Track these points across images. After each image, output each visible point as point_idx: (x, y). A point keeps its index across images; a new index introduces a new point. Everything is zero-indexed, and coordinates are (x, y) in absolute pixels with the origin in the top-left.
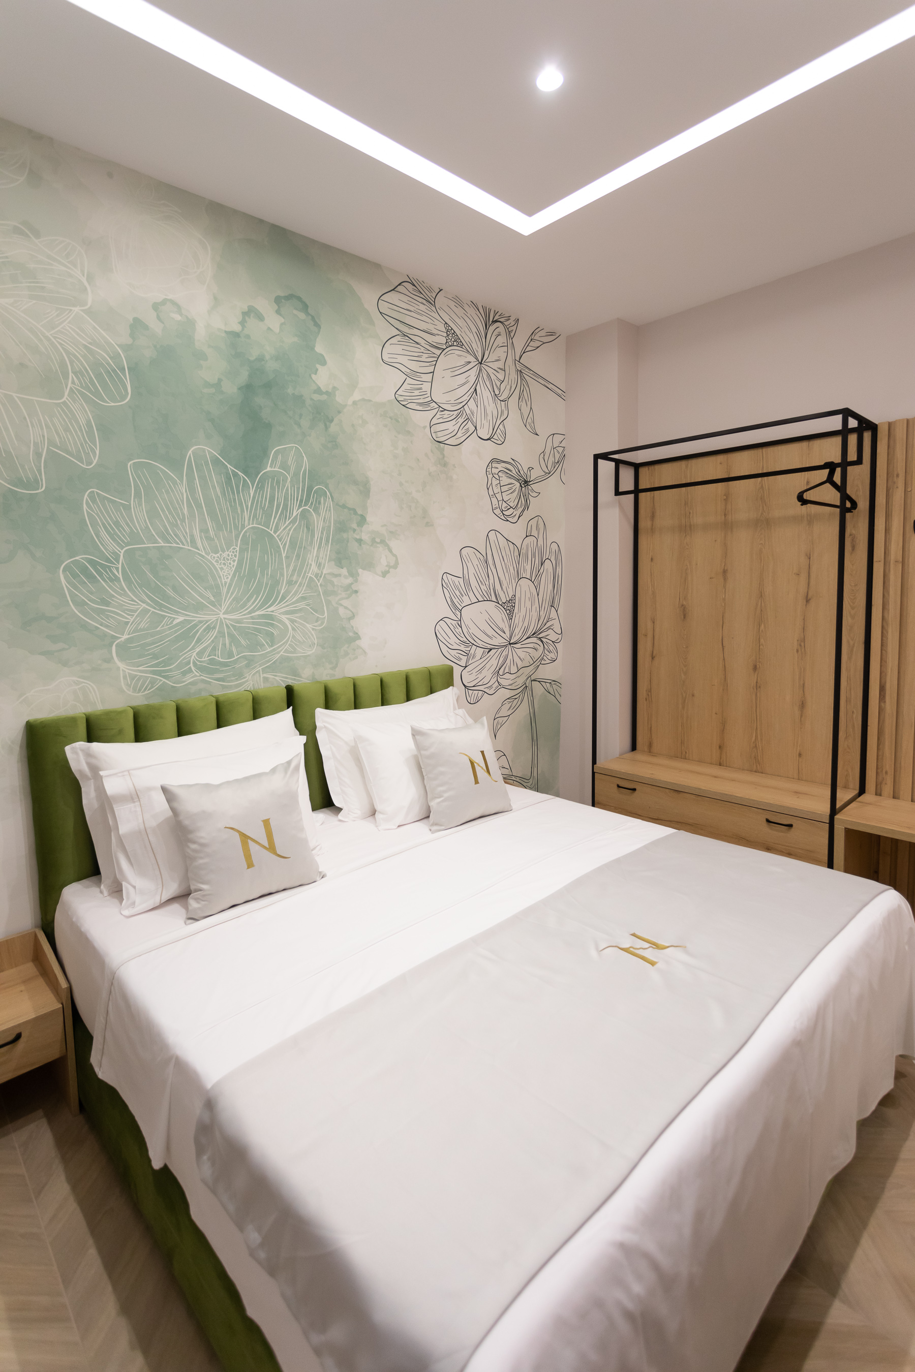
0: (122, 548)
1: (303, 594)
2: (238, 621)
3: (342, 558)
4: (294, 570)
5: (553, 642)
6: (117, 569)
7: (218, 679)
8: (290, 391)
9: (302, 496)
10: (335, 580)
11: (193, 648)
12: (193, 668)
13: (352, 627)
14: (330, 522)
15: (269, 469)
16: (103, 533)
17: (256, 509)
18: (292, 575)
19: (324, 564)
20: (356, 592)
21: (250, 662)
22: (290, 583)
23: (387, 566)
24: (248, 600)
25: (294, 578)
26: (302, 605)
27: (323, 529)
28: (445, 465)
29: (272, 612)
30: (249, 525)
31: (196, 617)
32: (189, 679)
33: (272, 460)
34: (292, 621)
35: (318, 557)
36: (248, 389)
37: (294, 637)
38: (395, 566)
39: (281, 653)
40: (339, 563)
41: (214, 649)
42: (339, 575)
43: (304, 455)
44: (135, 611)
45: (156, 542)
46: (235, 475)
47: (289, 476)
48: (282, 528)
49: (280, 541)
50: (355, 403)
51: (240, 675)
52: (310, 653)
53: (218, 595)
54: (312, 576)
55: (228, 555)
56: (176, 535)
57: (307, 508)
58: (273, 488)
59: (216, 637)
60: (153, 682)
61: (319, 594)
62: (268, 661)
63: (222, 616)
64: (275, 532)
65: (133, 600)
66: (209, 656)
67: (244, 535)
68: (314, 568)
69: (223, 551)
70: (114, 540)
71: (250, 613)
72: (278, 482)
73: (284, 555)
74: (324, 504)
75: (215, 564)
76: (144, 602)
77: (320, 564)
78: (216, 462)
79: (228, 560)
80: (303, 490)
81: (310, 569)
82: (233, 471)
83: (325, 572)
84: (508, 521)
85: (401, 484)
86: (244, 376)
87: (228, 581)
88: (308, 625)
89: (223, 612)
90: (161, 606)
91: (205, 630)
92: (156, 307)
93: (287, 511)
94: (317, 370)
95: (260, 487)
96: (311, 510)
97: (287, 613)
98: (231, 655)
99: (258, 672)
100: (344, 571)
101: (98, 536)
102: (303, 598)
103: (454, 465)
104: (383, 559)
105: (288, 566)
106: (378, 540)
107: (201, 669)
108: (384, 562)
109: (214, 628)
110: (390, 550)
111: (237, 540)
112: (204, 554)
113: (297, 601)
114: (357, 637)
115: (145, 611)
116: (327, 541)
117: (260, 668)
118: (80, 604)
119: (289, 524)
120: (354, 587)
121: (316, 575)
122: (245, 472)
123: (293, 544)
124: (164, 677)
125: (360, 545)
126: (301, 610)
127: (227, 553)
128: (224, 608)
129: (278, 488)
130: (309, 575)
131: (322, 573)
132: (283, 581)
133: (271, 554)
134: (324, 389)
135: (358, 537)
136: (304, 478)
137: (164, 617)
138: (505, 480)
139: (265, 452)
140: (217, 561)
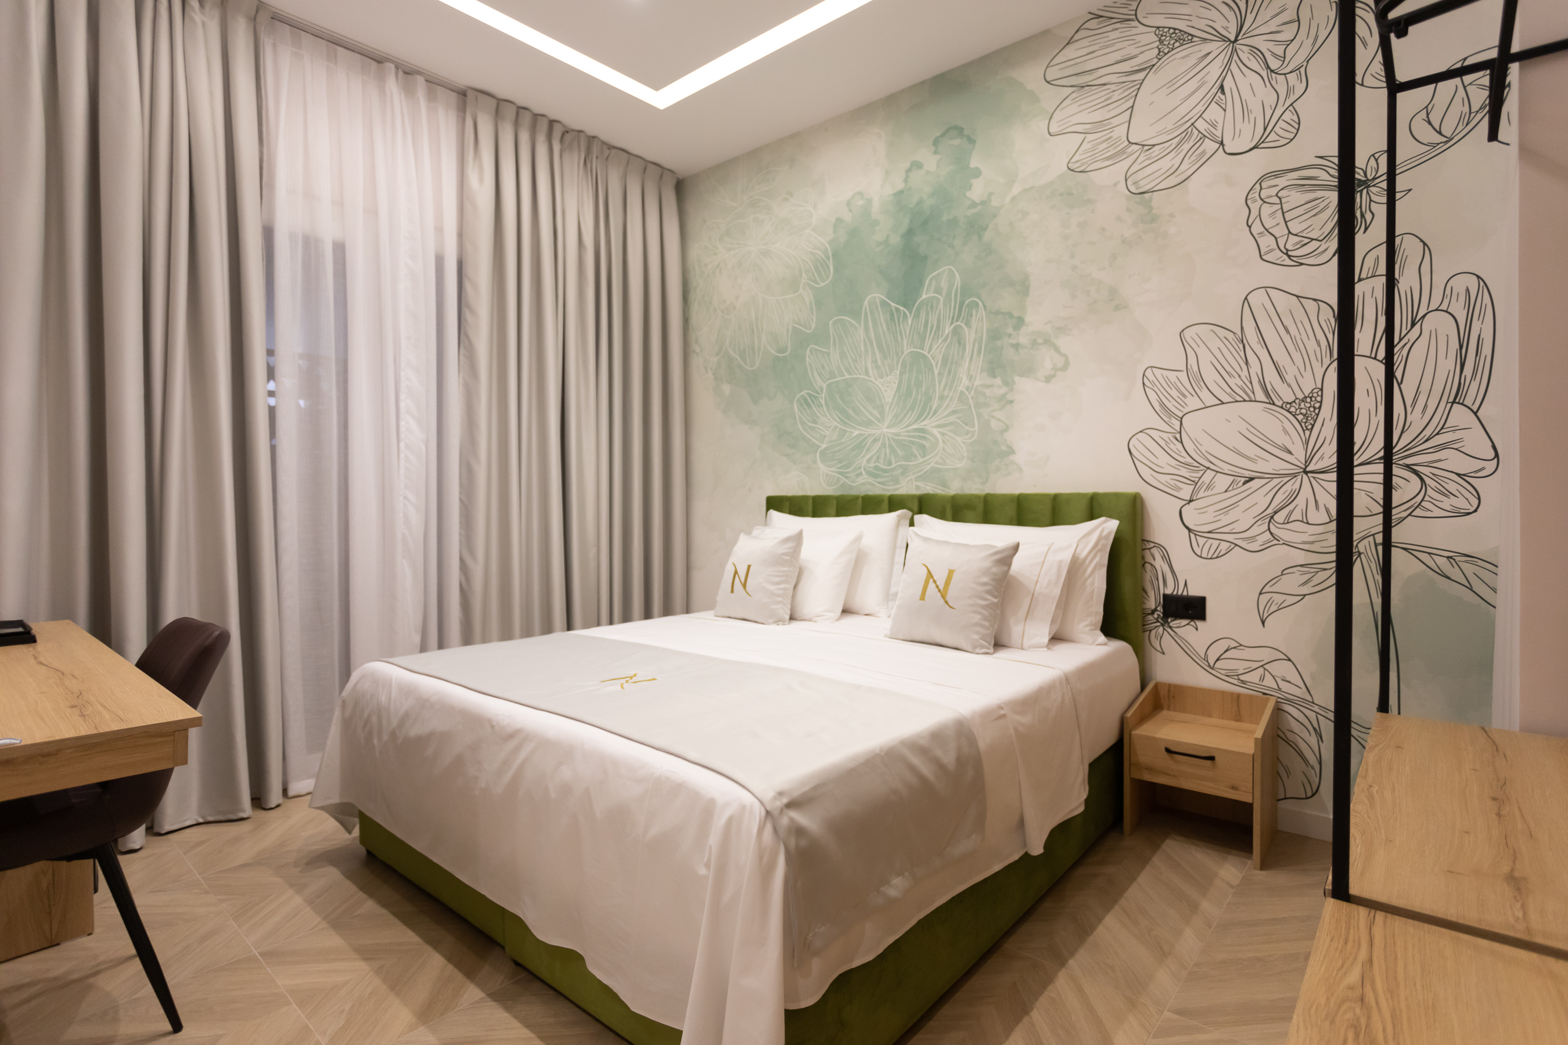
0: (825, 382)
1: (954, 407)
2: (897, 435)
3: (995, 366)
4: (945, 386)
5: (1458, 475)
6: (822, 398)
7: (880, 483)
8: (945, 218)
9: (954, 313)
10: (988, 392)
11: (864, 456)
12: (863, 472)
13: (1006, 441)
14: (982, 332)
15: (924, 296)
16: (816, 375)
17: (913, 336)
18: (944, 390)
19: (976, 377)
20: (1011, 402)
21: (905, 470)
22: (942, 398)
23: (1052, 369)
24: (905, 416)
25: (946, 393)
26: (953, 418)
27: (975, 340)
28: (1153, 219)
29: (925, 425)
30: (907, 350)
31: (867, 431)
32: (860, 480)
33: (927, 288)
34: (943, 434)
35: (969, 369)
36: (910, 233)
37: (944, 449)
38: (1065, 367)
39: (932, 464)
40: (992, 374)
41: (878, 458)
42: (992, 386)
43: (956, 273)
44: (830, 427)
45: (844, 376)
46: (897, 310)
47: (941, 296)
48: (935, 348)
49: (933, 359)
50: (1013, 199)
51: (896, 481)
52: (959, 466)
53: (882, 412)
54: (962, 389)
55: (891, 379)
56: (856, 368)
57: (959, 323)
58: (927, 314)
59: (880, 448)
60: (838, 480)
61: (970, 407)
62: (920, 471)
63: (885, 430)
64: (929, 352)
65: (829, 420)
66: (875, 463)
67: (904, 359)
68: (965, 381)
69: (887, 376)
70: (821, 378)
71: (906, 427)
72: (932, 306)
73: (936, 372)
74: (976, 315)
75: (881, 386)
76: (835, 420)
77: (971, 377)
78: (884, 303)
79: (890, 382)
80: (955, 308)
81: (961, 382)
82: (896, 308)
83: (976, 383)
84: (1302, 264)
85: (1074, 268)
86: (906, 222)
87: (890, 400)
88: (957, 438)
89: (886, 426)
90: (845, 424)
91: (872, 442)
92: (848, 203)
93: (939, 330)
94: (971, 185)
95: (917, 315)
96: (963, 325)
97: (938, 426)
98: (890, 464)
99: (911, 480)
100: (998, 381)
101: (813, 376)
102: (954, 412)
103: (1172, 215)
104: (1047, 360)
105: (940, 383)
106: (1040, 341)
107: (869, 473)
108: (1048, 364)
109: (879, 440)
110: (1057, 350)
111: (897, 365)
112: (873, 380)
113: (948, 415)
114: (1011, 451)
115: (836, 427)
116: (979, 352)
117: (913, 477)
118: (803, 423)
119: (942, 343)
120: (1009, 397)
121: (967, 389)
122: (905, 306)
123: (945, 361)
124: (846, 477)
125: (1017, 350)
126: (951, 424)
127: (890, 377)
128: (886, 423)
129: (932, 312)
130: (961, 388)
131: (973, 385)
132: (935, 397)
133: (925, 373)
134: (977, 201)
135: (1014, 342)
136: (956, 295)
137: (846, 431)
138: (1294, 198)
139: (921, 283)
140: (882, 385)
